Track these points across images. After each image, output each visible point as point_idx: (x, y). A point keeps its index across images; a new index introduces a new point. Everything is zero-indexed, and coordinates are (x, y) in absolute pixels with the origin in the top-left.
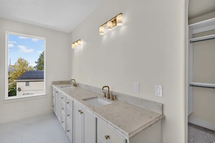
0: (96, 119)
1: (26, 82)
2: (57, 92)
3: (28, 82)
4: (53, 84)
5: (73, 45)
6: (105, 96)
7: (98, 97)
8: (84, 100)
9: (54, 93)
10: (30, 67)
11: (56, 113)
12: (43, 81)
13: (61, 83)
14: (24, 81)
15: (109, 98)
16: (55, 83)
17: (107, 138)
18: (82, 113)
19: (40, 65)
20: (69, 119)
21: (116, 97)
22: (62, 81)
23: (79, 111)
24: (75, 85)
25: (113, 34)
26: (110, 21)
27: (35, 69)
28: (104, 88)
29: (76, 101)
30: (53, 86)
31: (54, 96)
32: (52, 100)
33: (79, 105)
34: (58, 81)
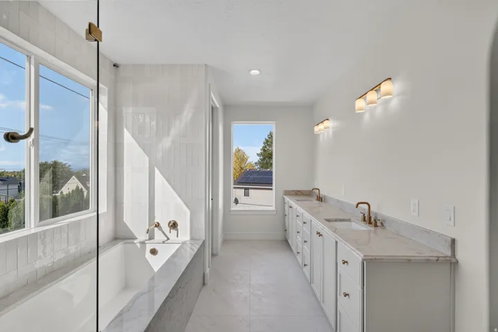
0: (337, 242)
1: (245, 189)
2: (291, 207)
3: (248, 189)
4: (286, 195)
5: (316, 129)
6: (364, 220)
7: (352, 220)
8: (328, 220)
9: (287, 208)
10: (250, 163)
11: (289, 241)
12: (271, 189)
13: (297, 194)
14: (242, 188)
15: (370, 223)
16: (288, 193)
17: (344, 263)
18: (321, 235)
19: (264, 159)
20: (306, 247)
21: (382, 224)
22: (299, 191)
23: (318, 233)
24: (320, 199)
25: (379, 110)
26: (372, 90)
27: (256, 167)
28: (360, 205)
29: (315, 221)
30: (285, 197)
31: (287, 213)
32: (284, 221)
33: (319, 225)
34: (293, 191)
